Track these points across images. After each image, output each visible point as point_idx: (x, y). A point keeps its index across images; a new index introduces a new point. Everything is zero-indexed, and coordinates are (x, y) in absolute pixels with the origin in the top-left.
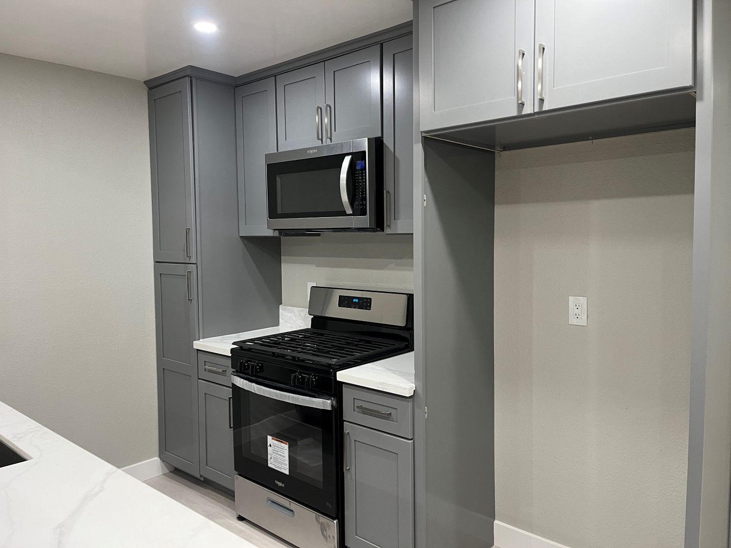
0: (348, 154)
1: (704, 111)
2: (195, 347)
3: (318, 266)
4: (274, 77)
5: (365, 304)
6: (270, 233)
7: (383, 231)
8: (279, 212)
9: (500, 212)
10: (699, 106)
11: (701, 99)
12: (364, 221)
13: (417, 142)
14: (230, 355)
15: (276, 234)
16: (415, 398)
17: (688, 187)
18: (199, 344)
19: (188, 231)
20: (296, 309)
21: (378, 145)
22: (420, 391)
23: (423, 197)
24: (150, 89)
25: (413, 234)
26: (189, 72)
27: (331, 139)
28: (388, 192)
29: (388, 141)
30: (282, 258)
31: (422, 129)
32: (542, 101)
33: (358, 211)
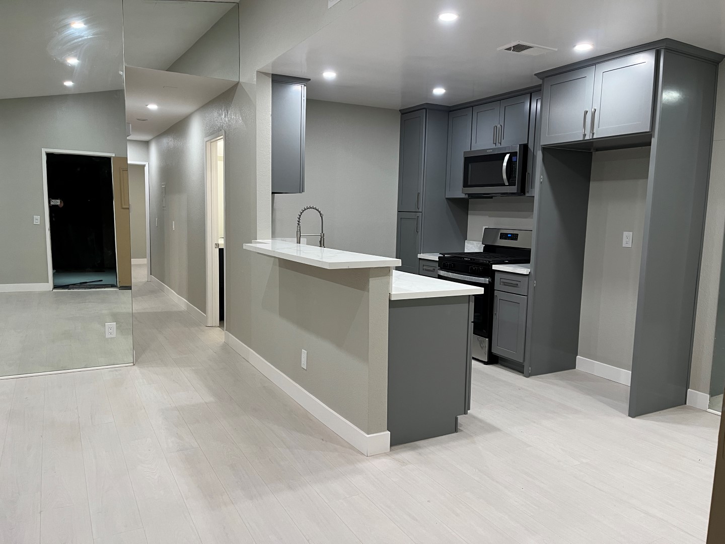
0: (508, 153)
1: (654, 141)
2: (418, 257)
3: (489, 217)
4: (471, 108)
5: (514, 237)
6: (463, 196)
7: (524, 194)
8: (469, 184)
9: (593, 185)
10: (653, 140)
11: (654, 137)
12: (514, 189)
13: (540, 149)
14: (438, 260)
15: (467, 196)
16: (530, 275)
18: (420, 256)
19: (419, 194)
20: (475, 243)
21: (524, 148)
22: (532, 272)
23: (540, 177)
24: (402, 114)
25: (535, 196)
26: (425, 107)
27: (500, 143)
28: (529, 173)
29: (531, 146)
30: (469, 212)
31: (542, 144)
32: (593, 134)
33: (511, 183)
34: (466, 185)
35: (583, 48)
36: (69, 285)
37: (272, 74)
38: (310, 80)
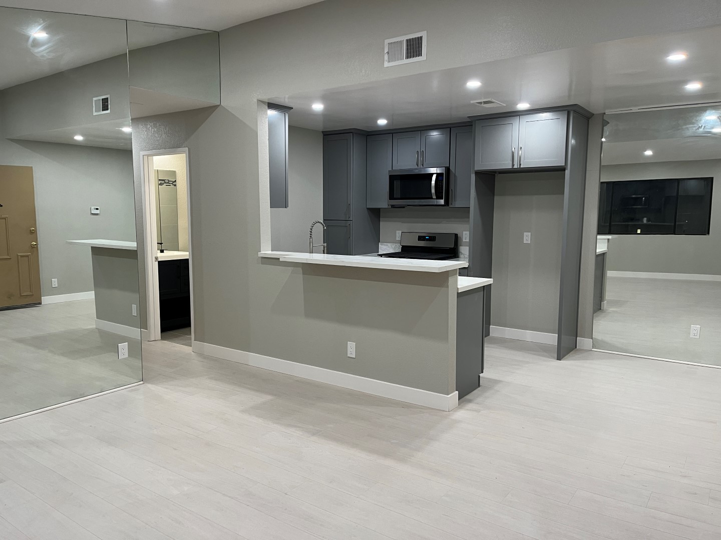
1: (567, 172)
3: (402, 223)
4: (391, 134)
6: (386, 207)
7: (448, 206)
8: (394, 197)
9: (496, 198)
11: (567, 170)
12: (442, 202)
13: (473, 173)
15: (389, 207)
17: (562, 192)
19: (349, 204)
20: (389, 244)
21: (448, 170)
25: (469, 207)
26: (351, 131)
27: (423, 165)
28: (452, 190)
29: (452, 169)
30: (381, 219)
31: (475, 169)
32: (520, 165)
33: (439, 197)
34: (392, 197)
35: (523, 106)
37: (268, 103)
38: (292, 108)
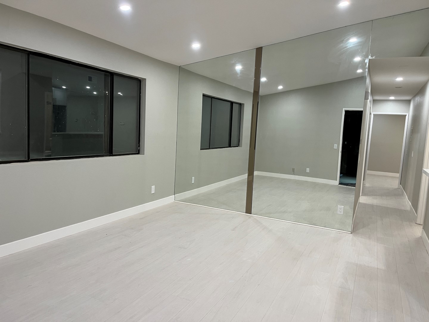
36: (348, 184)
